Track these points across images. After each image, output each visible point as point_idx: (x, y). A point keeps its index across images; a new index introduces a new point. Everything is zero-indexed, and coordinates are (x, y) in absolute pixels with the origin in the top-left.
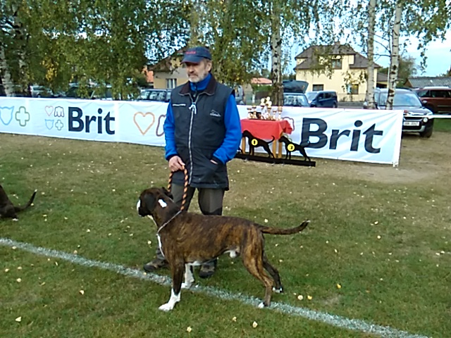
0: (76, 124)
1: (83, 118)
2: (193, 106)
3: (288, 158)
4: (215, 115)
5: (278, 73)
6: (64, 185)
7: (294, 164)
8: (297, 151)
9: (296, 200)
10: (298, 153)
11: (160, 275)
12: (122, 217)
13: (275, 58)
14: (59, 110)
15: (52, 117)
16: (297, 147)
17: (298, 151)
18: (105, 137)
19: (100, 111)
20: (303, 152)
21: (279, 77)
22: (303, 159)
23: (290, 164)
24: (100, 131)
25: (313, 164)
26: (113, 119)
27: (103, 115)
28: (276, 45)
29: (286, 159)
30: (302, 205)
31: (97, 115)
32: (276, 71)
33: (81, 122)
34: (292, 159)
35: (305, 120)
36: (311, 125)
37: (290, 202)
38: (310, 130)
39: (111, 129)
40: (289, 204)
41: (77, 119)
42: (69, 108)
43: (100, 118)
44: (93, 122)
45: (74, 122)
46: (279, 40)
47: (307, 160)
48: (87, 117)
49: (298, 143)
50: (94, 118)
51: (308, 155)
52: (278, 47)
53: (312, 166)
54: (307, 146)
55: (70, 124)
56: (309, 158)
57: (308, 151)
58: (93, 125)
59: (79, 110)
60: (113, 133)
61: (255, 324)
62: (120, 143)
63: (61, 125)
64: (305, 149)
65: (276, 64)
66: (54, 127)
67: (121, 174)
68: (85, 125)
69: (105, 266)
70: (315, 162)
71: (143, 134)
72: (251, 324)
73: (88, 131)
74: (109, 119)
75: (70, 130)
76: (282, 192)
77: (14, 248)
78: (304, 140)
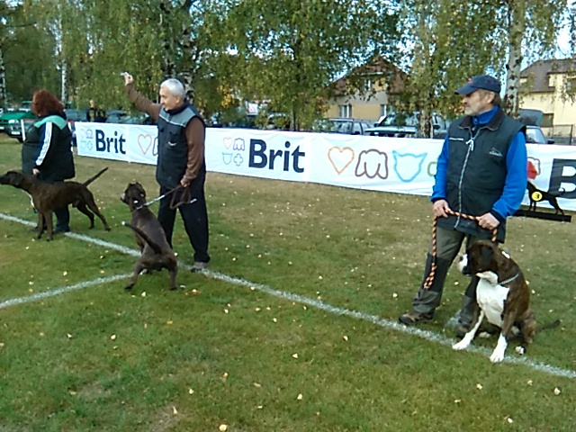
0: (258, 159)
1: (267, 153)
2: (471, 141)
3: (532, 210)
4: (496, 154)
5: (515, 99)
6: (271, 227)
7: (540, 218)
8: (544, 201)
9: (558, 261)
10: (546, 204)
11: (422, 330)
12: (351, 265)
13: (511, 80)
14: (239, 143)
15: (231, 151)
16: (545, 196)
17: (548, 202)
18: (291, 175)
19: (287, 144)
20: (554, 203)
21: (515, 105)
22: (554, 212)
23: (535, 217)
24: (286, 168)
25: (568, 219)
26: (303, 154)
27: (291, 150)
28: (514, 63)
29: (529, 211)
30: (569, 268)
31: (284, 149)
32: (512, 97)
33: (264, 157)
34: (537, 211)
35: (556, 162)
36: (565, 168)
37: (551, 263)
38: (564, 175)
39: (300, 166)
40: (550, 266)
41: (261, 153)
42: (252, 140)
43: (287, 153)
44: (278, 157)
45: (256, 157)
46: (518, 58)
47: (560, 213)
48: (272, 151)
49: (546, 189)
50: (280, 153)
51: (561, 207)
52: (517, 67)
53: (566, 220)
54: (558, 196)
55: (252, 158)
56: (561, 211)
57: (561, 202)
58: (279, 161)
59: (262, 143)
60: (302, 170)
61: (557, 391)
62: (309, 183)
63: (241, 160)
64: (557, 198)
65: (512, 88)
66: (232, 163)
67: (329, 219)
68: (268, 161)
69: (358, 315)
70: (570, 217)
71: (339, 173)
72: (553, 390)
73: (271, 167)
74: (297, 154)
75: (250, 166)
76: (535, 251)
77: (253, 288)
78: (553, 188)
